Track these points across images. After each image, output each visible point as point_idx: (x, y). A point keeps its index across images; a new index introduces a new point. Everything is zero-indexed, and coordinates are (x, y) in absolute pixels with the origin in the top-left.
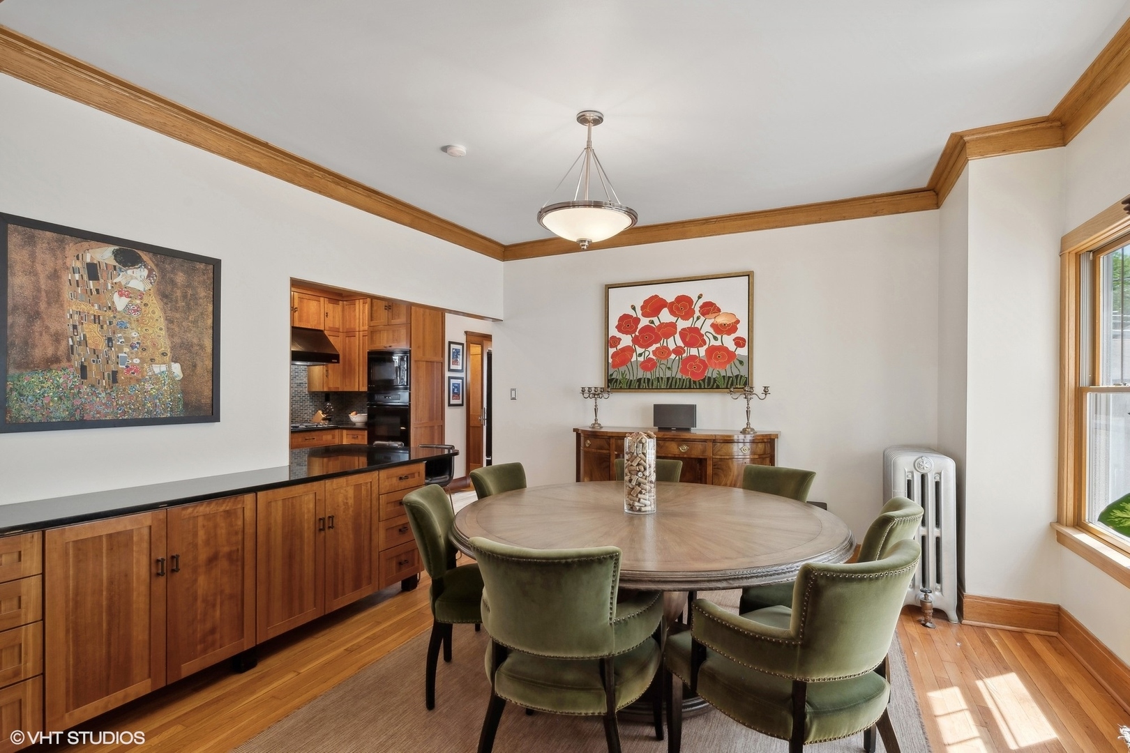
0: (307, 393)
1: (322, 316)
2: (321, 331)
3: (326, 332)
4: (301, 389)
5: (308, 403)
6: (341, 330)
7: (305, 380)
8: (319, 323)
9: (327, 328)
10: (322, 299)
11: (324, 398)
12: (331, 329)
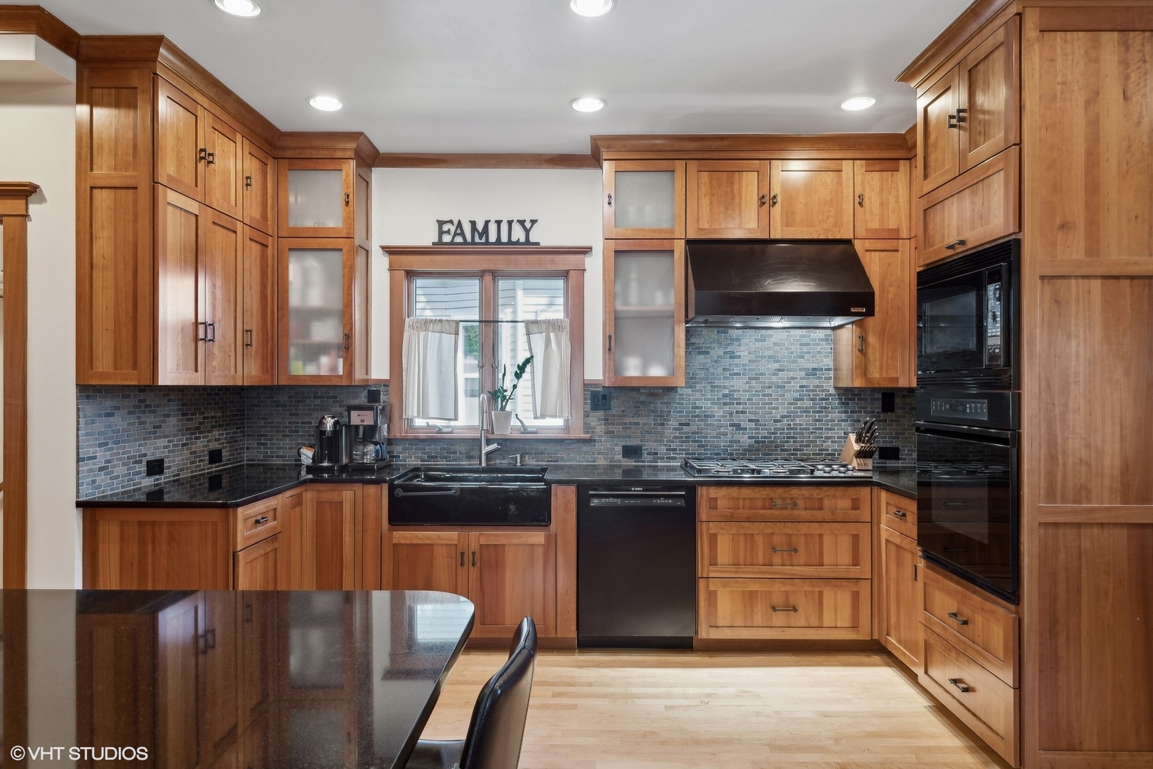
0: (832, 391)
1: (848, 207)
2: (848, 242)
3: (859, 246)
4: (817, 382)
5: (836, 415)
6: (904, 234)
7: (829, 362)
8: (837, 224)
9: (861, 232)
10: (847, 166)
11: (878, 404)
12: (876, 235)
